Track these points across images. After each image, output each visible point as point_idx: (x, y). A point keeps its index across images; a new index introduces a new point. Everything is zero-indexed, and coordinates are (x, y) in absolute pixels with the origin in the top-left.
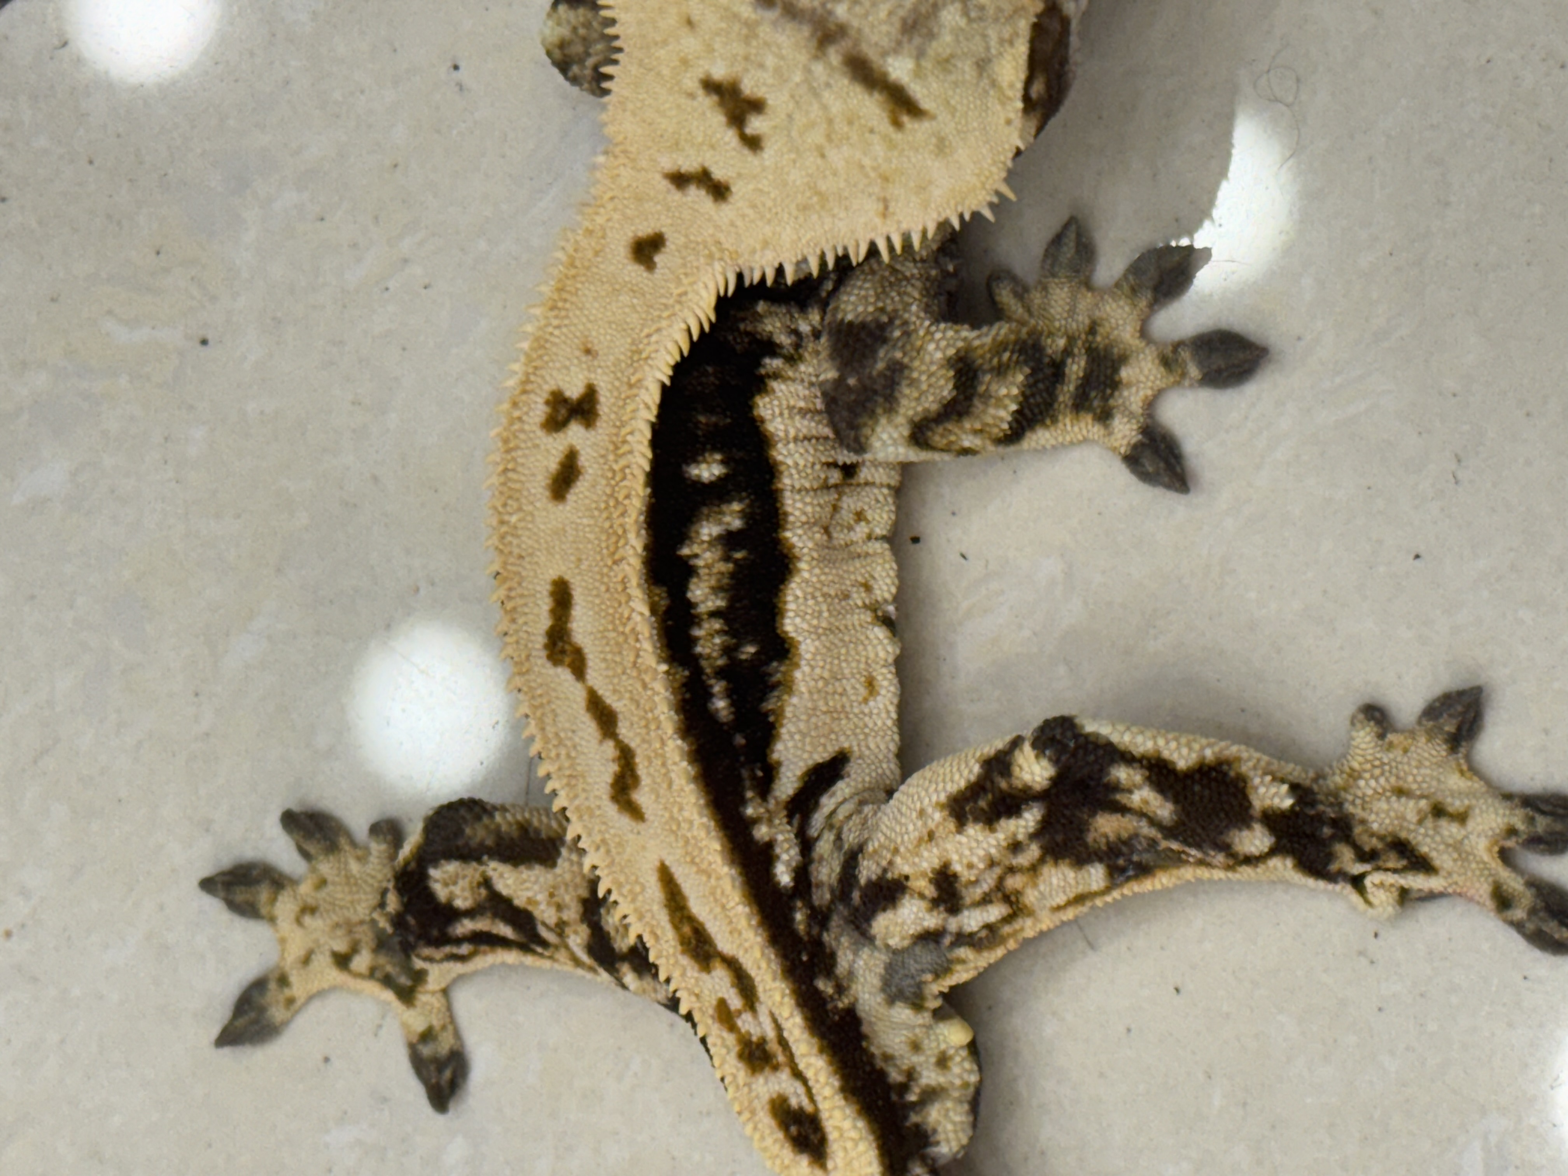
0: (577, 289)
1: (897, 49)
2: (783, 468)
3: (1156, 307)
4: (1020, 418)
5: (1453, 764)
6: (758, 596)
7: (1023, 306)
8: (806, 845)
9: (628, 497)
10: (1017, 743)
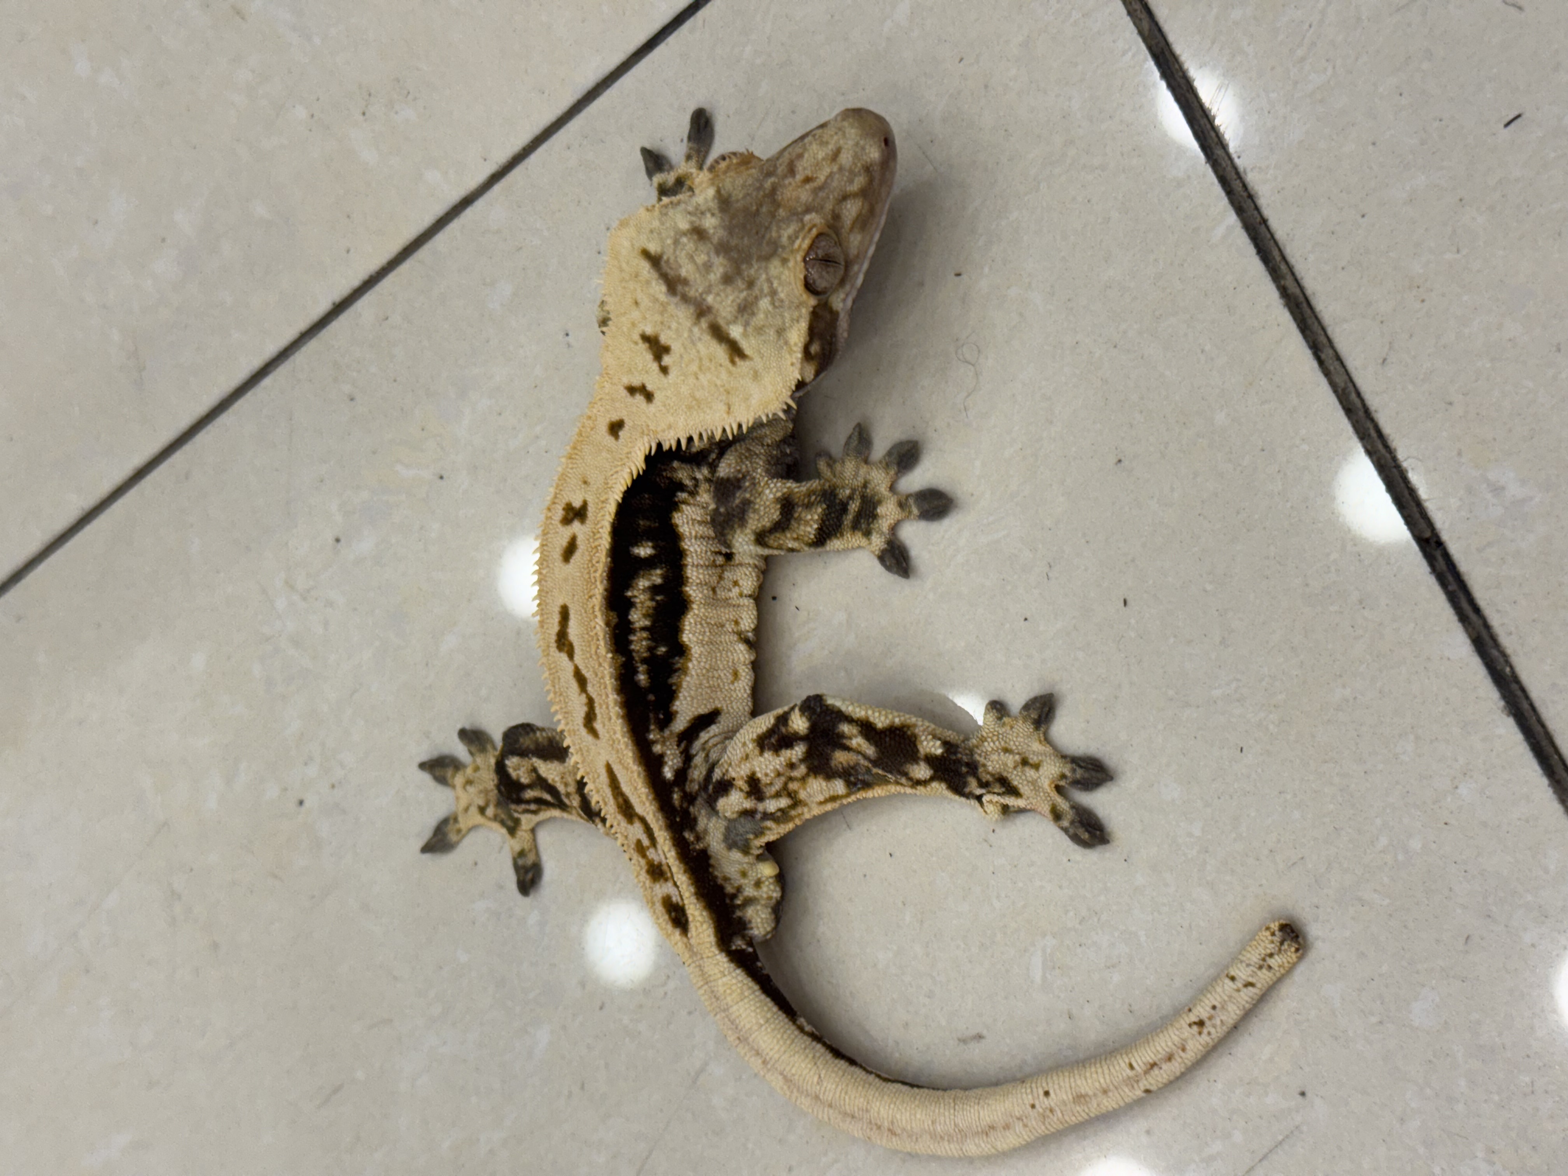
0: (582, 448)
1: (735, 321)
2: (688, 553)
3: (899, 475)
4: (821, 533)
5: (1036, 737)
6: (669, 621)
7: (832, 472)
8: (688, 758)
9: (598, 562)
10: (792, 709)
